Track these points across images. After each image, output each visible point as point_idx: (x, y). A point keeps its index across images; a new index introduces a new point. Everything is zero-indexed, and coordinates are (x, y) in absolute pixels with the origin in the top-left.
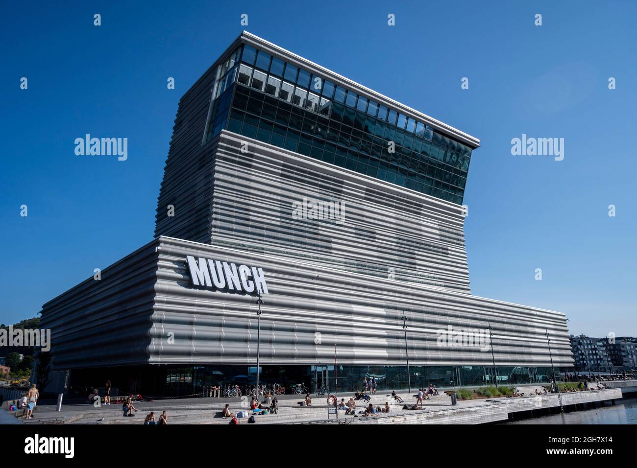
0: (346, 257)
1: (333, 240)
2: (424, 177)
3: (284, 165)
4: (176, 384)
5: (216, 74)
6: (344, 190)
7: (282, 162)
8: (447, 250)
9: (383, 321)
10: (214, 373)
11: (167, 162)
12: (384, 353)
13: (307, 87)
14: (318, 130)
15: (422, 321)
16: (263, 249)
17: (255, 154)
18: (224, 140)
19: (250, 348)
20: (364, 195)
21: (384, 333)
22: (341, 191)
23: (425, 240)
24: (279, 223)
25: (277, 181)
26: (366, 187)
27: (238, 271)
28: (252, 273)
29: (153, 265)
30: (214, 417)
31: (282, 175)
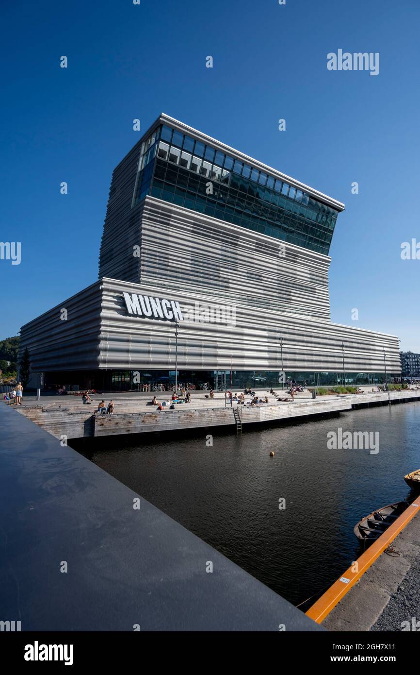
0: (240, 294)
1: (231, 281)
2: (300, 233)
3: (194, 224)
4: (119, 382)
5: (140, 149)
6: (239, 243)
7: (193, 221)
8: (315, 289)
9: (266, 340)
10: (145, 375)
11: (105, 221)
12: (266, 363)
13: (212, 161)
14: (220, 196)
15: (294, 340)
16: (179, 287)
17: (173, 215)
18: (148, 204)
19: (171, 358)
20: (254, 248)
21: (266, 349)
22: (237, 244)
23: (298, 282)
24: (190, 269)
25: (189, 236)
26: (256, 241)
27: (161, 303)
28: (171, 305)
29: (99, 299)
30: (147, 405)
31: (192, 231)
